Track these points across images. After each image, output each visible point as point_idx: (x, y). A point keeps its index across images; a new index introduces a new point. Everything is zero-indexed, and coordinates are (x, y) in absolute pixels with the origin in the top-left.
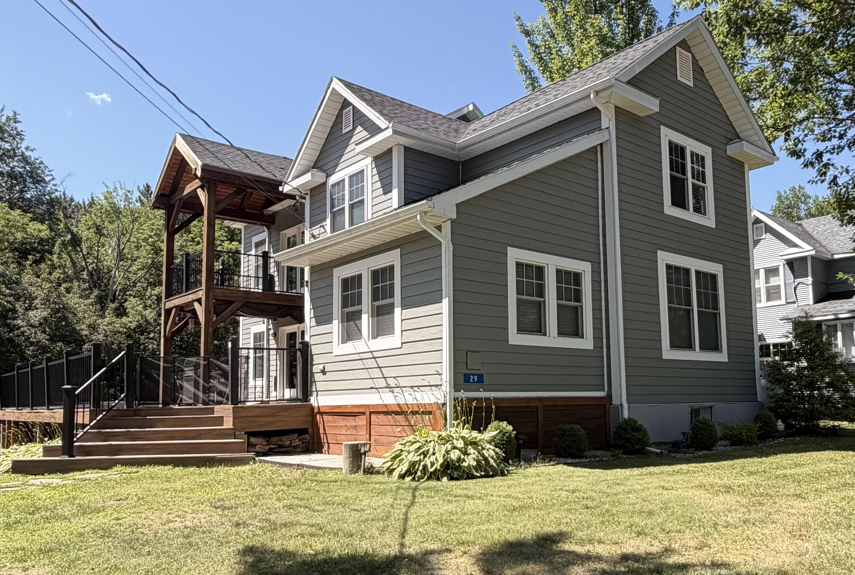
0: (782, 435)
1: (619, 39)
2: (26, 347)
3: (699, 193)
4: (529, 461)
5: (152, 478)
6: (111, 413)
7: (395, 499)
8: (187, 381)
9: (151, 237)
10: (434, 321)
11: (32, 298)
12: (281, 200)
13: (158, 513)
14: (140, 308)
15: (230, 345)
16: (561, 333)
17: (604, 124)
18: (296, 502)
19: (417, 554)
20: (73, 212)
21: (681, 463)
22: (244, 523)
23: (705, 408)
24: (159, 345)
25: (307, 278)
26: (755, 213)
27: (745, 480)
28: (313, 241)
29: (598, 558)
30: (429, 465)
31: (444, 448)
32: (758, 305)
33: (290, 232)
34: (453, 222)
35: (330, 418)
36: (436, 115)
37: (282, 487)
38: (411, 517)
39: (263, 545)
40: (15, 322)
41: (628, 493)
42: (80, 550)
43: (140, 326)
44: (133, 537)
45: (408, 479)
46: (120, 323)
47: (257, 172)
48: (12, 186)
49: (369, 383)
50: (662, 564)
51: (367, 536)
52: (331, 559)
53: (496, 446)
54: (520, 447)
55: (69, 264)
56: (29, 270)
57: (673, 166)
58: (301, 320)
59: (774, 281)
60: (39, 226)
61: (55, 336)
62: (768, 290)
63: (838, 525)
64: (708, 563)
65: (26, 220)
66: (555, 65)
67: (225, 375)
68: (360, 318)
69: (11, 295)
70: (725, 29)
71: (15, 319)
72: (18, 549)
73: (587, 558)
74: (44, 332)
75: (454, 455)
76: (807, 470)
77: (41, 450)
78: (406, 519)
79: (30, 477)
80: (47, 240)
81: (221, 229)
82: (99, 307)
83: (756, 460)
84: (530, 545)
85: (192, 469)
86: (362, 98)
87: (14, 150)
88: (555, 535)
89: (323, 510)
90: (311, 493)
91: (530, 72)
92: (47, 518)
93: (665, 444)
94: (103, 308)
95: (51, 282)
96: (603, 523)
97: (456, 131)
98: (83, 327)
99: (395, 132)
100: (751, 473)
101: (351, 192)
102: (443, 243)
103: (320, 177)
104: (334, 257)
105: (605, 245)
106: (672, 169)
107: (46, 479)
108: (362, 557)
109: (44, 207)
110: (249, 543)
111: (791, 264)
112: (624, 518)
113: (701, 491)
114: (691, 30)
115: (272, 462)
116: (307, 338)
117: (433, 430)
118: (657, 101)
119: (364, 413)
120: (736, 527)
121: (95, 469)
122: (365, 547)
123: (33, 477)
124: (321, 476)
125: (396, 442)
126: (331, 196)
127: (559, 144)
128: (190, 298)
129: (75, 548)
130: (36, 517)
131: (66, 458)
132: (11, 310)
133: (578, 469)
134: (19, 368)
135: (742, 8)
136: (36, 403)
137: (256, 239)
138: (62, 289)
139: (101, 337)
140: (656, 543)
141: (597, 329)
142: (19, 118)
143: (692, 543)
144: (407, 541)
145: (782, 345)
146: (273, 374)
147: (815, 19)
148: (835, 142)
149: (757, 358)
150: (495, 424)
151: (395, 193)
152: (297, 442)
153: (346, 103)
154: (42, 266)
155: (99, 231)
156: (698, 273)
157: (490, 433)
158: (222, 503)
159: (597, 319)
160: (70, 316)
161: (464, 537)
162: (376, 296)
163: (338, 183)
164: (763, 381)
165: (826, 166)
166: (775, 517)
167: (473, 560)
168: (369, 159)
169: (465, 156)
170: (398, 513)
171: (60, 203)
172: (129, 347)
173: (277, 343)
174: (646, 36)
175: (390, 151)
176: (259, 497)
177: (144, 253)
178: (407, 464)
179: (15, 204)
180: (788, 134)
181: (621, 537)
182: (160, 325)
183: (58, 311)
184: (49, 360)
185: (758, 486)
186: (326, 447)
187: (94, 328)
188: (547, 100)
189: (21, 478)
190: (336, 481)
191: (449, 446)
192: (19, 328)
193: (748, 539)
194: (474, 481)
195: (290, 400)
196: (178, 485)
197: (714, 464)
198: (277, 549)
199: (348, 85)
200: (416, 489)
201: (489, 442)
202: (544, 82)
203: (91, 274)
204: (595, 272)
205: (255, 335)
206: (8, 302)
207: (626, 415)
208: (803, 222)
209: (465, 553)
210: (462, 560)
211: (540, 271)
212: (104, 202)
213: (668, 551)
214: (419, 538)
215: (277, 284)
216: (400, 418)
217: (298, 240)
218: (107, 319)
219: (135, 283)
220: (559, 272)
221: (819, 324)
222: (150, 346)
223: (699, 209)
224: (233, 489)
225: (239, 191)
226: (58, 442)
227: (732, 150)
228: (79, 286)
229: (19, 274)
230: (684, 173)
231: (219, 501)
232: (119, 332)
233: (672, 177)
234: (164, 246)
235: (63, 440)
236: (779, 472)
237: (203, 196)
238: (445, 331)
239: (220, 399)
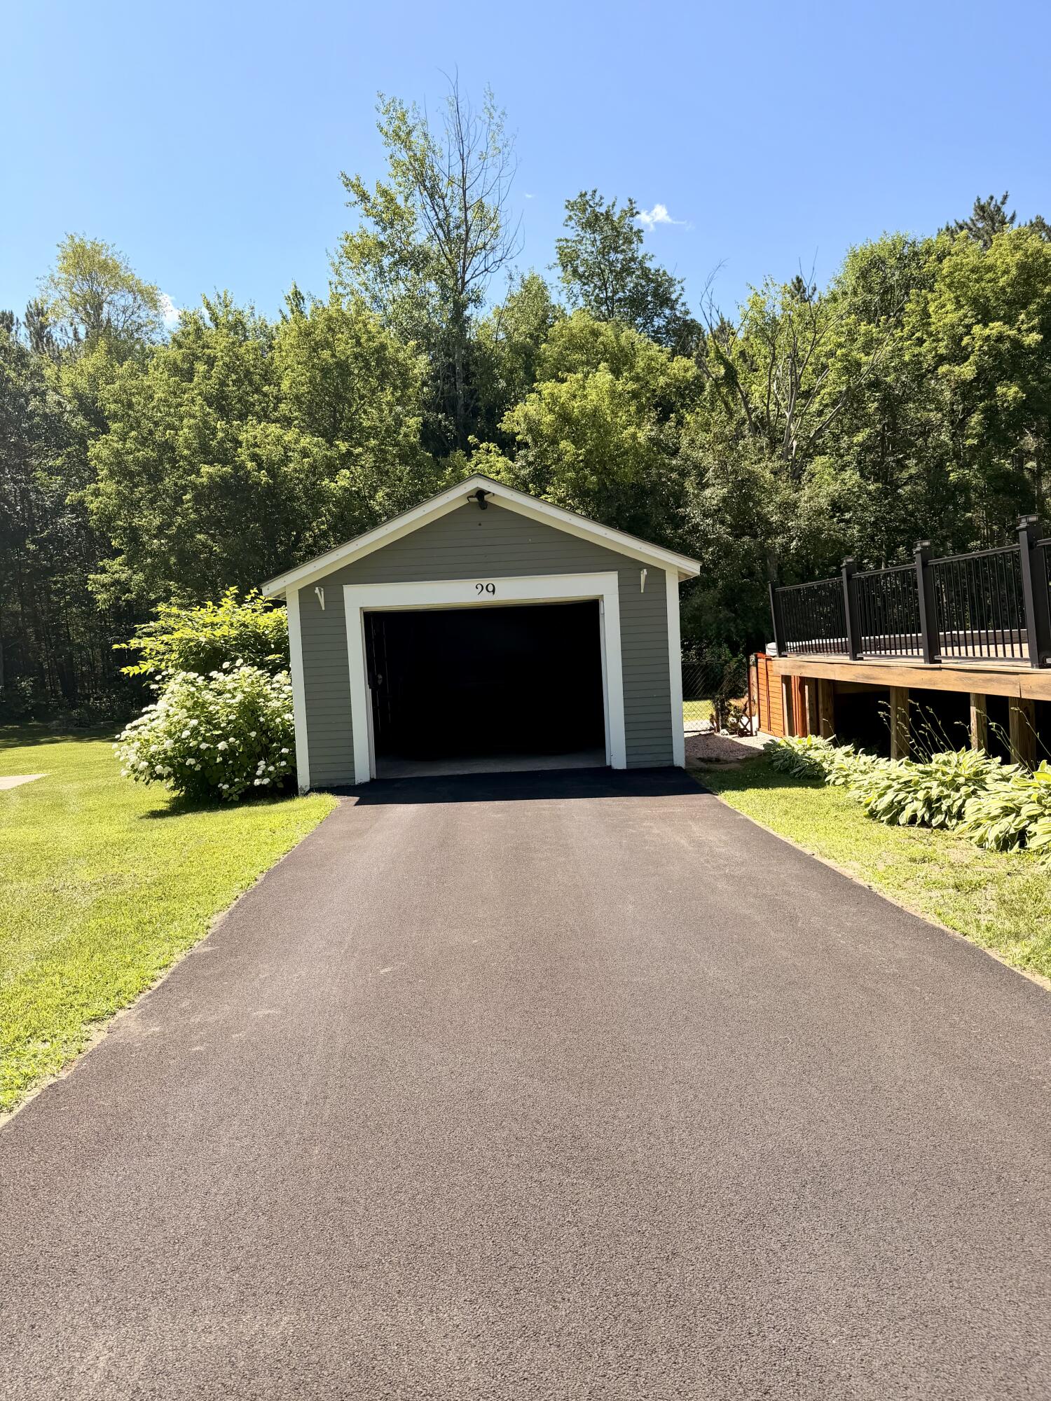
9: (840, 347)
14: (834, 470)
40: (685, 511)
60: (684, 362)
71: (684, 505)
74: (723, 522)
94: (796, 475)
98: (772, 508)
160: (757, 492)
177: (832, 377)
183: (742, 484)
187: (787, 509)
192: (690, 519)
219: (820, 433)
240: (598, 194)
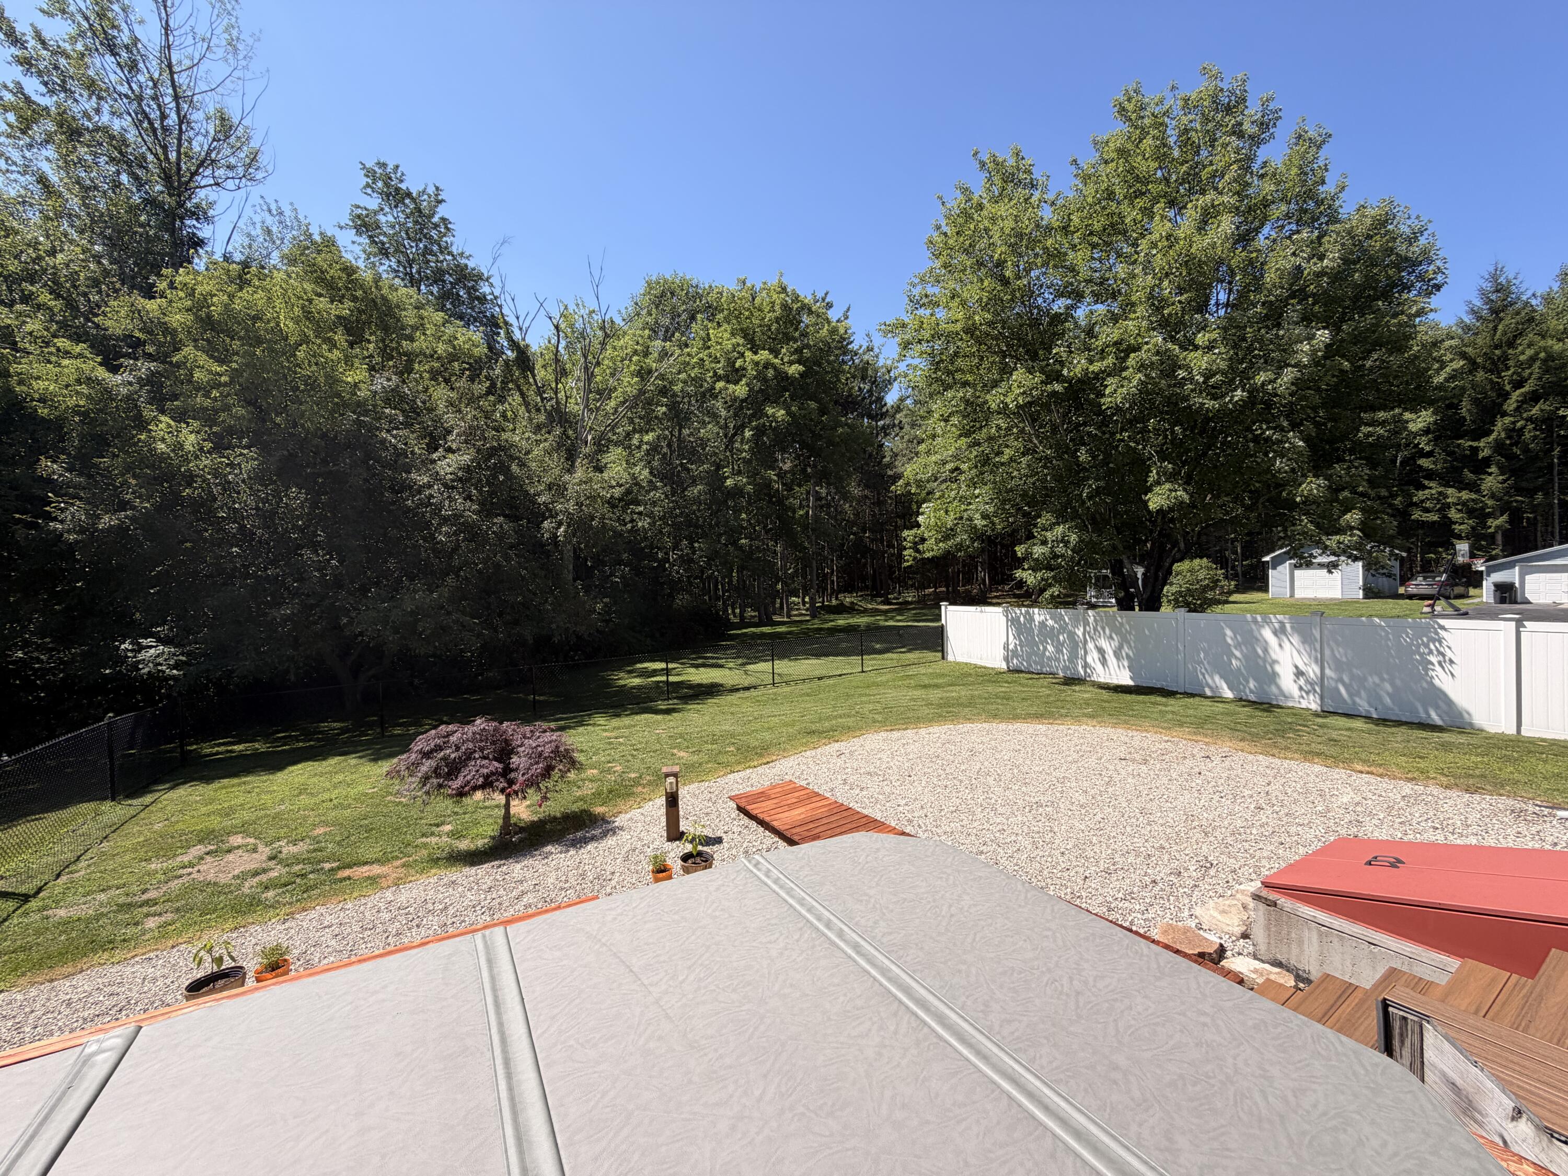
240: (400, 169)
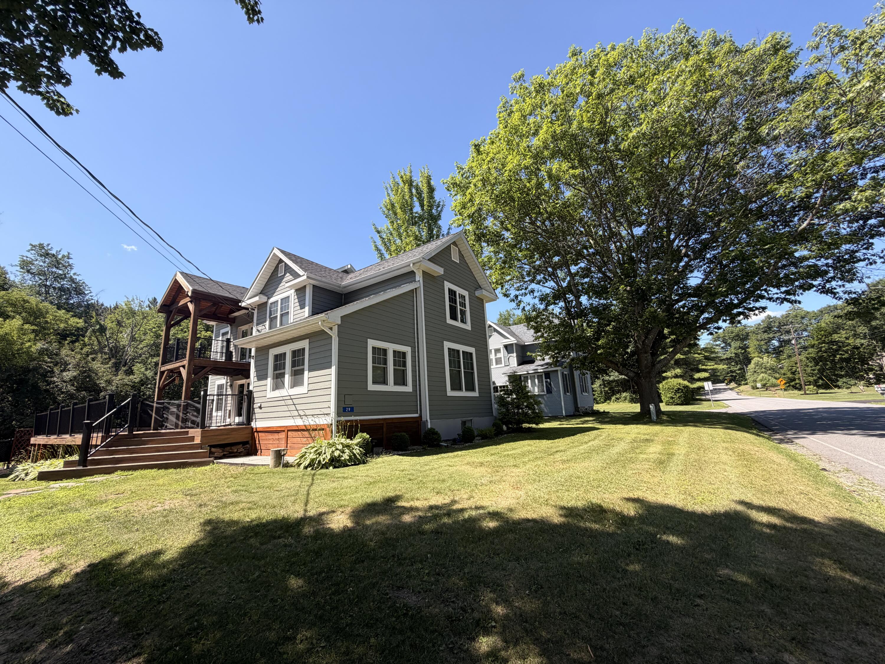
0: (506, 433)
1: (424, 237)
2: (58, 395)
3: (463, 313)
4: (378, 454)
5: (142, 478)
6: (116, 437)
7: (302, 482)
8: (171, 414)
9: (154, 328)
10: (327, 378)
11: (66, 364)
12: (239, 310)
13: (145, 502)
14: (143, 370)
15: (202, 393)
16: (396, 384)
17: (417, 279)
18: (240, 488)
19: (314, 515)
20: (102, 312)
21: (457, 451)
22: (205, 504)
23: (468, 421)
24: (154, 392)
25: (253, 353)
26: (489, 323)
27: (489, 459)
28: (258, 334)
29: (417, 509)
30: (322, 460)
31: (331, 450)
32: (492, 367)
33: (244, 328)
34: (339, 325)
35: (263, 434)
36: (331, 270)
37: (231, 479)
38: (311, 493)
39: (217, 518)
40: (52, 379)
41: (432, 469)
42: (86, 532)
43: (142, 380)
44: (126, 519)
45: (309, 469)
46: (127, 380)
47: (227, 295)
48: (61, 296)
49: (288, 414)
50: (450, 510)
51: (284, 506)
52: (261, 523)
53: (360, 447)
54: (373, 446)
55: (96, 343)
56: (67, 346)
57: (451, 300)
58: (248, 377)
59: (499, 355)
60: (77, 320)
61: (81, 387)
62: (496, 359)
63: (534, 480)
64: (473, 507)
65: (68, 316)
66: (393, 248)
67: (197, 410)
68: (284, 377)
69: (51, 362)
70: (473, 238)
71: (52, 377)
72: (37, 536)
73: (411, 509)
74: (73, 385)
75: (337, 453)
76: (518, 451)
77: (62, 464)
78: (308, 494)
79: (52, 482)
80: (82, 329)
81: (200, 324)
82: (114, 369)
83: (494, 447)
84: (380, 505)
85: (171, 470)
86: (290, 259)
87: (65, 275)
88: (393, 497)
89: (257, 492)
90: (250, 482)
91: (380, 250)
92: (62, 511)
93: (449, 440)
94: (117, 370)
95: (82, 354)
96: (419, 488)
97: (341, 278)
98: (102, 381)
99: (308, 277)
100: (492, 454)
101: (281, 308)
102: (333, 337)
103: (264, 299)
104: (271, 343)
105: (418, 338)
106: (450, 301)
107: (64, 483)
108: (281, 520)
109: (82, 309)
110: (208, 517)
111: (506, 347)
112: (430, 485)
113: (468, 466)
114: (458, 237)
115: (224, 463)
116: (251, 388)
117: (325, 439)
118: (443, 269)
119: (284, 431)
120: (486, 486)
121: (101, 474)
122: (282, 514)
123: (54, 482)
124: (256, 470)
125: (302, 447)
126: (270, 308)
127: (395, 287)
128: (177, 365)
129: (82, 530)
130: (53, 510)
131: (81, 468)
132: (49, 371)
133: (405, 457)
134: (51, 409)
135: (481, 229)
136: (61, 432)
137: (222, 331)
138: (89, 358)
139: (114, 388)
140: (447, 497)
141: (414, 381)
142: (71, 256)
143: (465, 496)
144: (309, 508)
145: (504, 387)
146: (229, 408)
147: (512, 236)
148: (523, 291)
149: (493, 394)
150: (360, 434)
151: (307, 309)
152: (242, 450)
153: (281, 261)
154: (77, 344)
155: (119, 323)
156: (463, 352)
157: (357, 439)
158: (190, 492)
159: (414, 376)
160: (93, 375)
161: (342, 503)
162: (294, 365)
163: (274, 303)
164: (496, 406)
165: (520, 302)
166: (504, 478)
167: (347, 516)
168: (293, 291)
169: (346, 291)
170: (304, 491)
171: (94, 307)
172: (134, 396)
173: (232, 391)
174: (437, 238)
175: (305, 287)
176: (216, 486)
177: (149, 337)
178: (309, 460)
179: (62, 307)
180: (502, 286)
181: (429, 496)
182: (155, 379)
183: (85, 372)
184: (75, 404)
185: (496, 462)
186: (259, 452)
187: (109, 383)
188: (389, 266)
189: (44, 484)
190: (265, 473)
191: (334, 449)
192: (54, 383)
193: (492, 491)
194: (348, 468)
195: (238, 424)
196: (161, 481)
197: (474, 450)
198: (226, 519)
199: (283, 252)
200: (314, 475)
201: (356, 445)
202: (388, 257)
203: (111, 350)
204: (413, 352)
205: (218, 386)
206: (48, 366)
207: (429, 426)
208: (511, 327)
209: (343, 512)
210: (341, 516)
211: (385, 351)
212: (125, 307)
213: (454, 502)
214: (316, 505)
215: (234, 356)
216: (306, 433)
217: (249, 333)
218: (119, 377)
219: (140, 355)
220: (394, 352)
221: (520, 375)
222: (147, 393)
223: (463, 321)
224: (198, 482)
225: (214, 304)
226: (76, 458)
227: (478, 293)
228: (102, 357)
229: (59, 349)
230: (456, 303)
231: (188, 490)
232: (127, 385)
233: (450, 305)
234: (163, 334)
235: (79, 456)
236: (506, 453)
237: (191, 307)
238: (333, 385)
239: (193, 425)
